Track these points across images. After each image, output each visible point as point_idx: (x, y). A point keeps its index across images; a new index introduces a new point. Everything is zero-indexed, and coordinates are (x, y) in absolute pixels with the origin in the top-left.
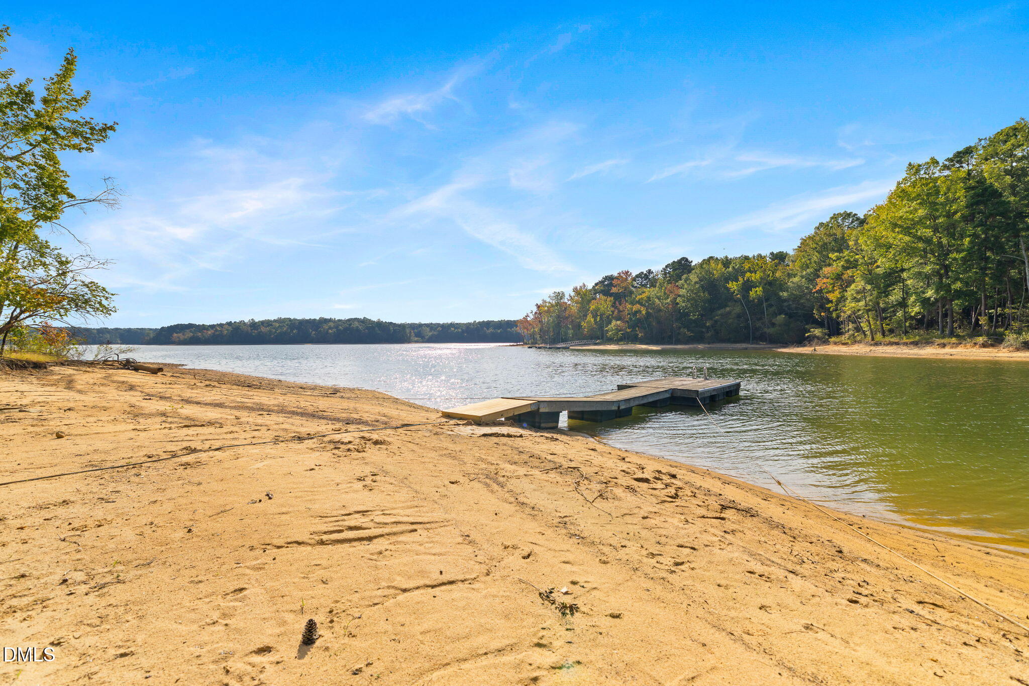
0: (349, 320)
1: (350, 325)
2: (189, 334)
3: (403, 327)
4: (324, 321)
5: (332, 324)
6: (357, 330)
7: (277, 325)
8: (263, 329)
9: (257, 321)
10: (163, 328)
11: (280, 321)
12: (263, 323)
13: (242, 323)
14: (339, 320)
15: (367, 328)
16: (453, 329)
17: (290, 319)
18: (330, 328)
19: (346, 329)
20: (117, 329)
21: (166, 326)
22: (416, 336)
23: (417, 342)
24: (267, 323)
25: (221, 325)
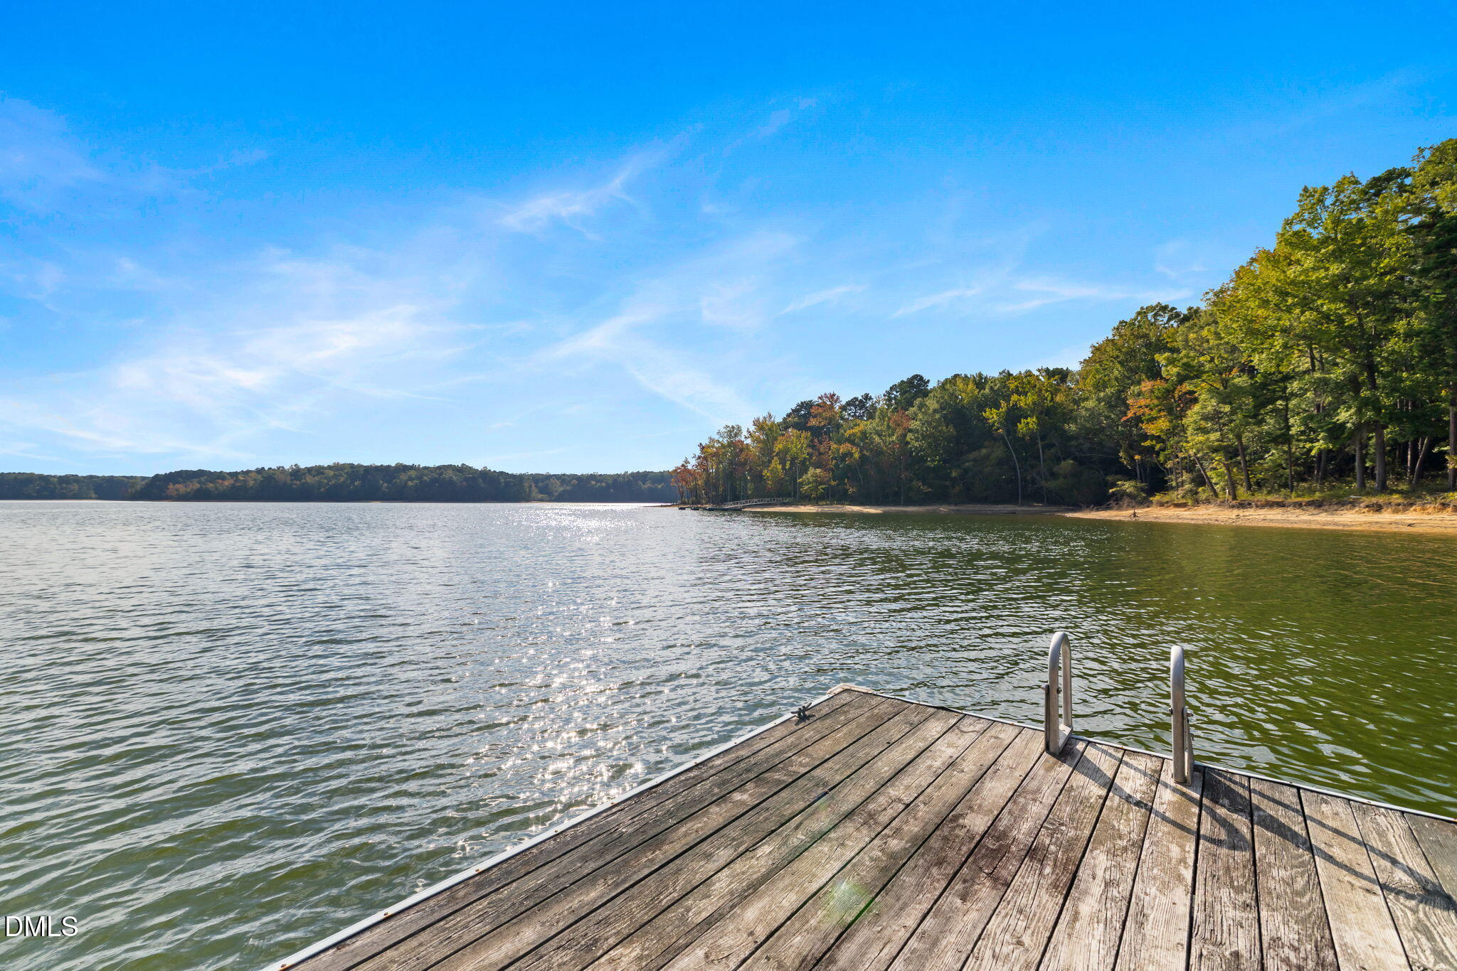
0: (439, 468)
1: (441, 474)
2: (195, 485)
3: (520, 478)
4: (402, 468)
5: (413, 473)
6: (451, 482)
7: (332, 473)
8: (309, 479)
9: (302, 467)
10: (157, 475)
11: (337, 468)
12: (309, 470)
13: (281, 470)
14: (425, 468)
15: (467, 480)
16: (593, 483)
17: (352, 466)
18: (411, 479)
19: (434, 480)
20: (91, 477)
21: (162, 472)
22: (541, 492)
23: (541, 500)
24: (318, 471)
25: (248, 472)
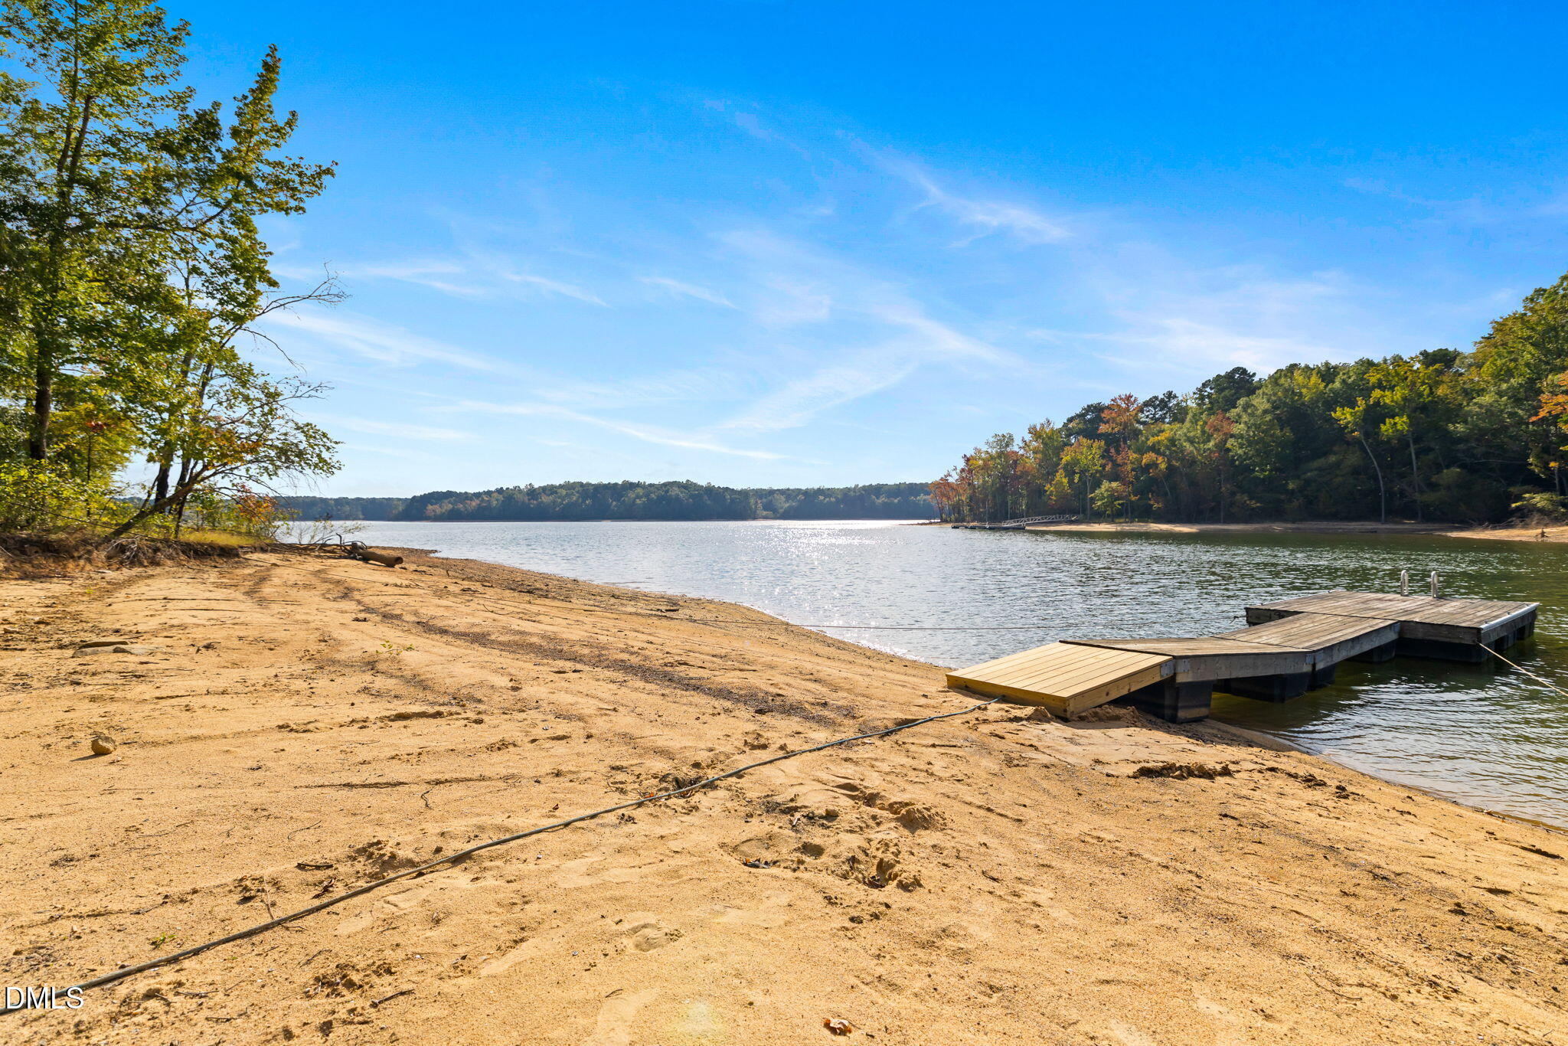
0: (665, 485)
1: (667, 492)
2: (447, 506)
3: (745, 494)
4: (629, 486)
5: (640, 491)
6: (677, 498)
7: (564, 492)
8: (545, 499)
9: (536, 486)
10: (414, 497)
11: (568, 486)
12: (544, 489)
13: (517, 489)
14: (651, 485)
15: (692, 496)
16: (821, 498)
17: (581, 484)
18: (638, 497)
19: (660, 498)
20: (358, 499)
21: (418, 494)
22: (766, 508)
23: (766, 518)
24: (550, 490)
25: (489, 493)
